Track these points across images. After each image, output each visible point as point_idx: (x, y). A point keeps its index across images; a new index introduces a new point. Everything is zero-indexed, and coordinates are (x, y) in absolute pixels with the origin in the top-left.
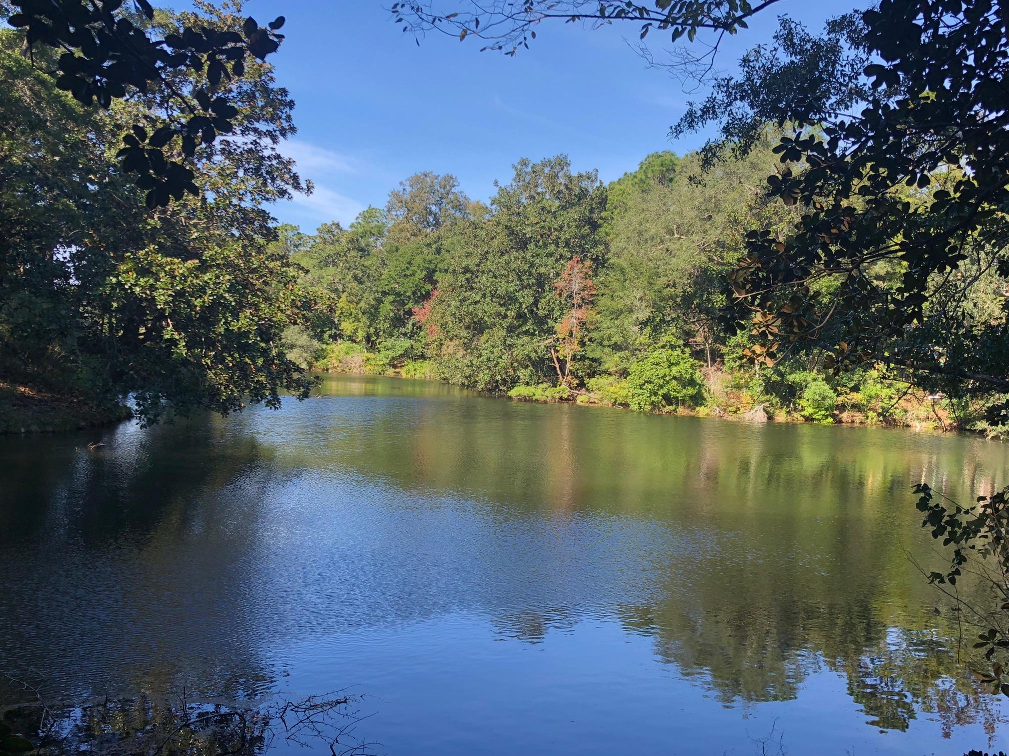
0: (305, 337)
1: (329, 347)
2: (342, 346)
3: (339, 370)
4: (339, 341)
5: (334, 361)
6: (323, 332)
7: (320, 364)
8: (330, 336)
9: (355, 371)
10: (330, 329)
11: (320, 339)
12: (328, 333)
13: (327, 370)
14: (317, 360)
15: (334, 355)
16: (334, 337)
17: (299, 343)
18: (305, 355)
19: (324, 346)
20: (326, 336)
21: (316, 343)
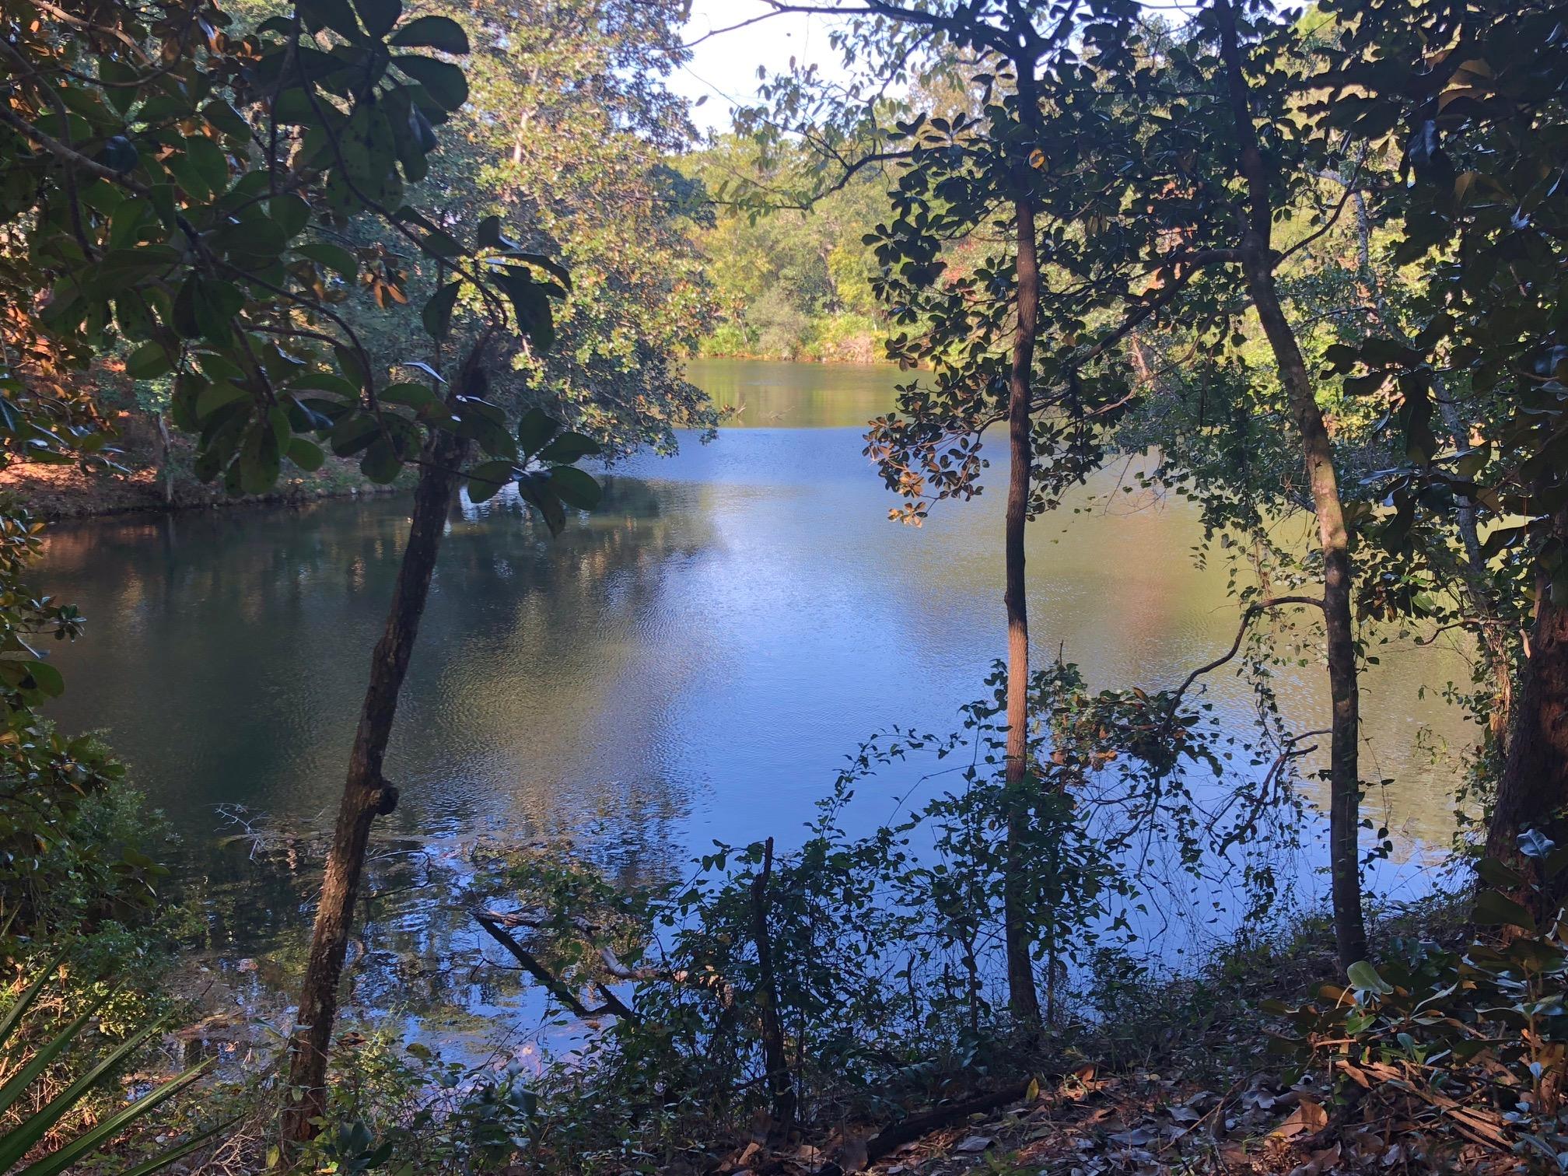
0: (787, 309)
1: (822, 323)
2: (841, 320)
3: (836, 358)
4: (838, 313)
5: (829, 345)
6: (814, 299)
7: (809, 349)
8: (825, 305)
9: (860, 359)
10: (825, 294)
11: (810, 311)
12: (822, 300)
13: (820, 358)
14: (804, 342)
15: (829, 335)
16: (831, 306)
17: (777, 319)
18: (787, 336)
19: (816, 322)
20: (818, 305)
21: (802, 317)
